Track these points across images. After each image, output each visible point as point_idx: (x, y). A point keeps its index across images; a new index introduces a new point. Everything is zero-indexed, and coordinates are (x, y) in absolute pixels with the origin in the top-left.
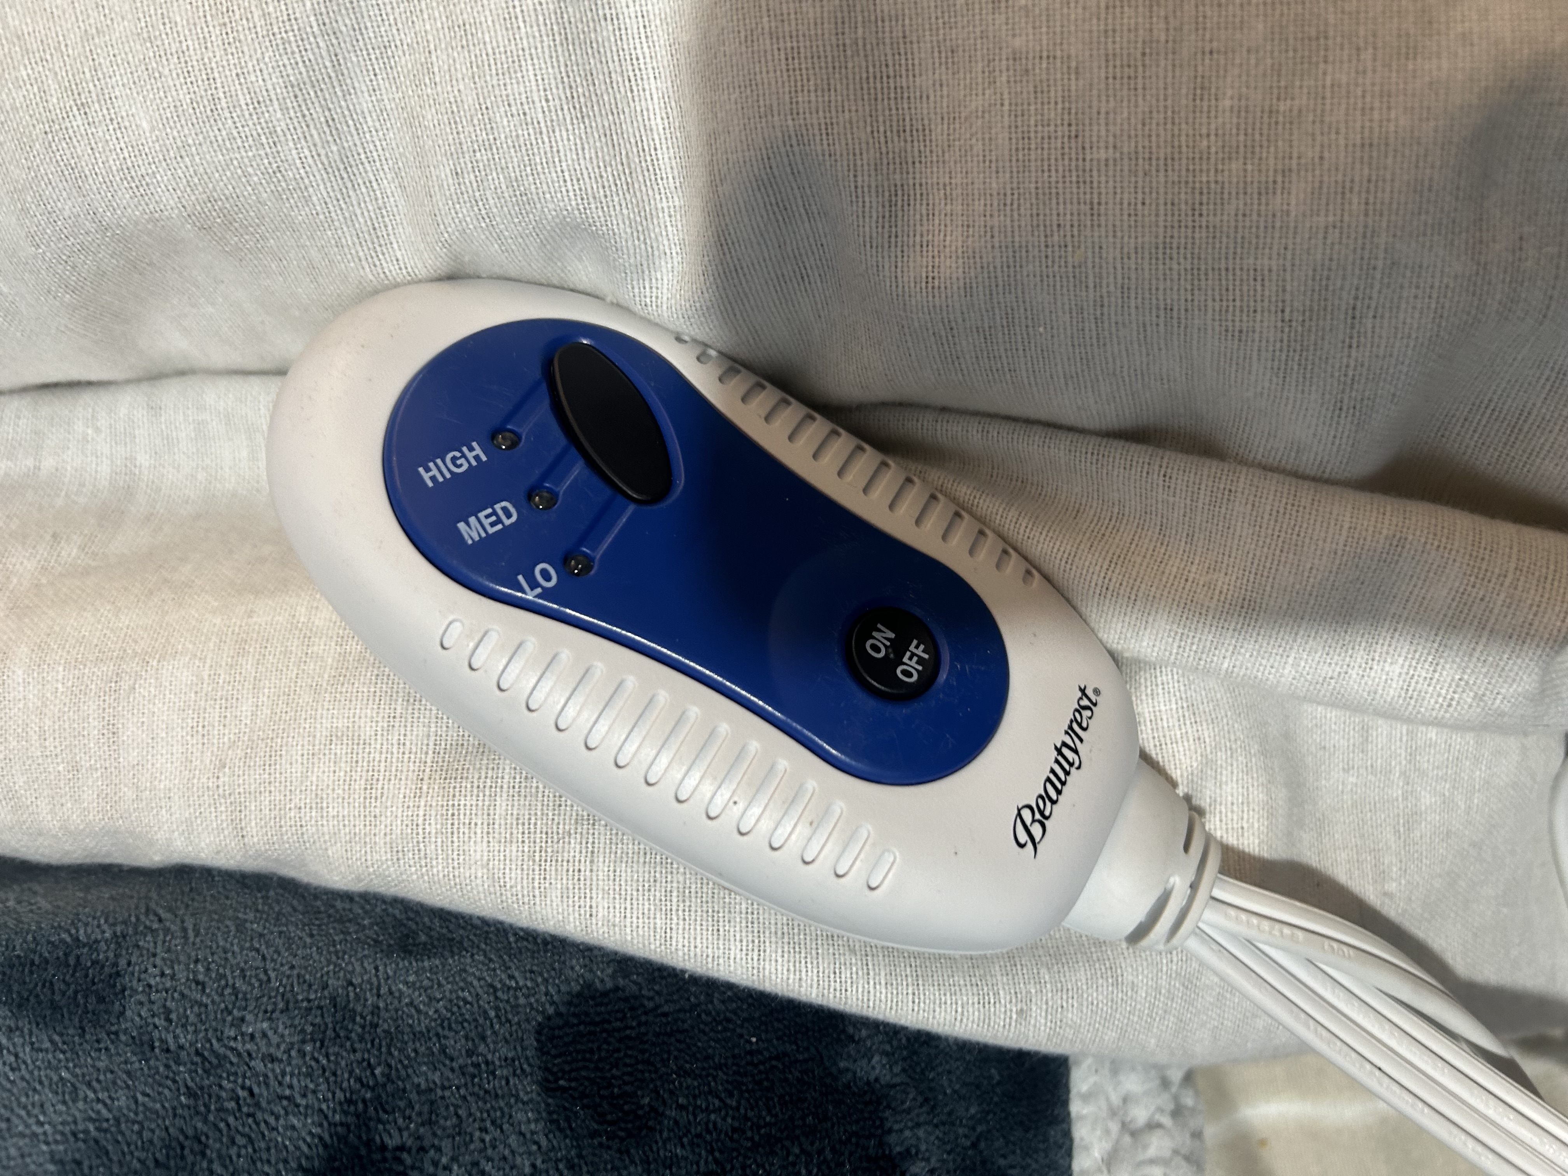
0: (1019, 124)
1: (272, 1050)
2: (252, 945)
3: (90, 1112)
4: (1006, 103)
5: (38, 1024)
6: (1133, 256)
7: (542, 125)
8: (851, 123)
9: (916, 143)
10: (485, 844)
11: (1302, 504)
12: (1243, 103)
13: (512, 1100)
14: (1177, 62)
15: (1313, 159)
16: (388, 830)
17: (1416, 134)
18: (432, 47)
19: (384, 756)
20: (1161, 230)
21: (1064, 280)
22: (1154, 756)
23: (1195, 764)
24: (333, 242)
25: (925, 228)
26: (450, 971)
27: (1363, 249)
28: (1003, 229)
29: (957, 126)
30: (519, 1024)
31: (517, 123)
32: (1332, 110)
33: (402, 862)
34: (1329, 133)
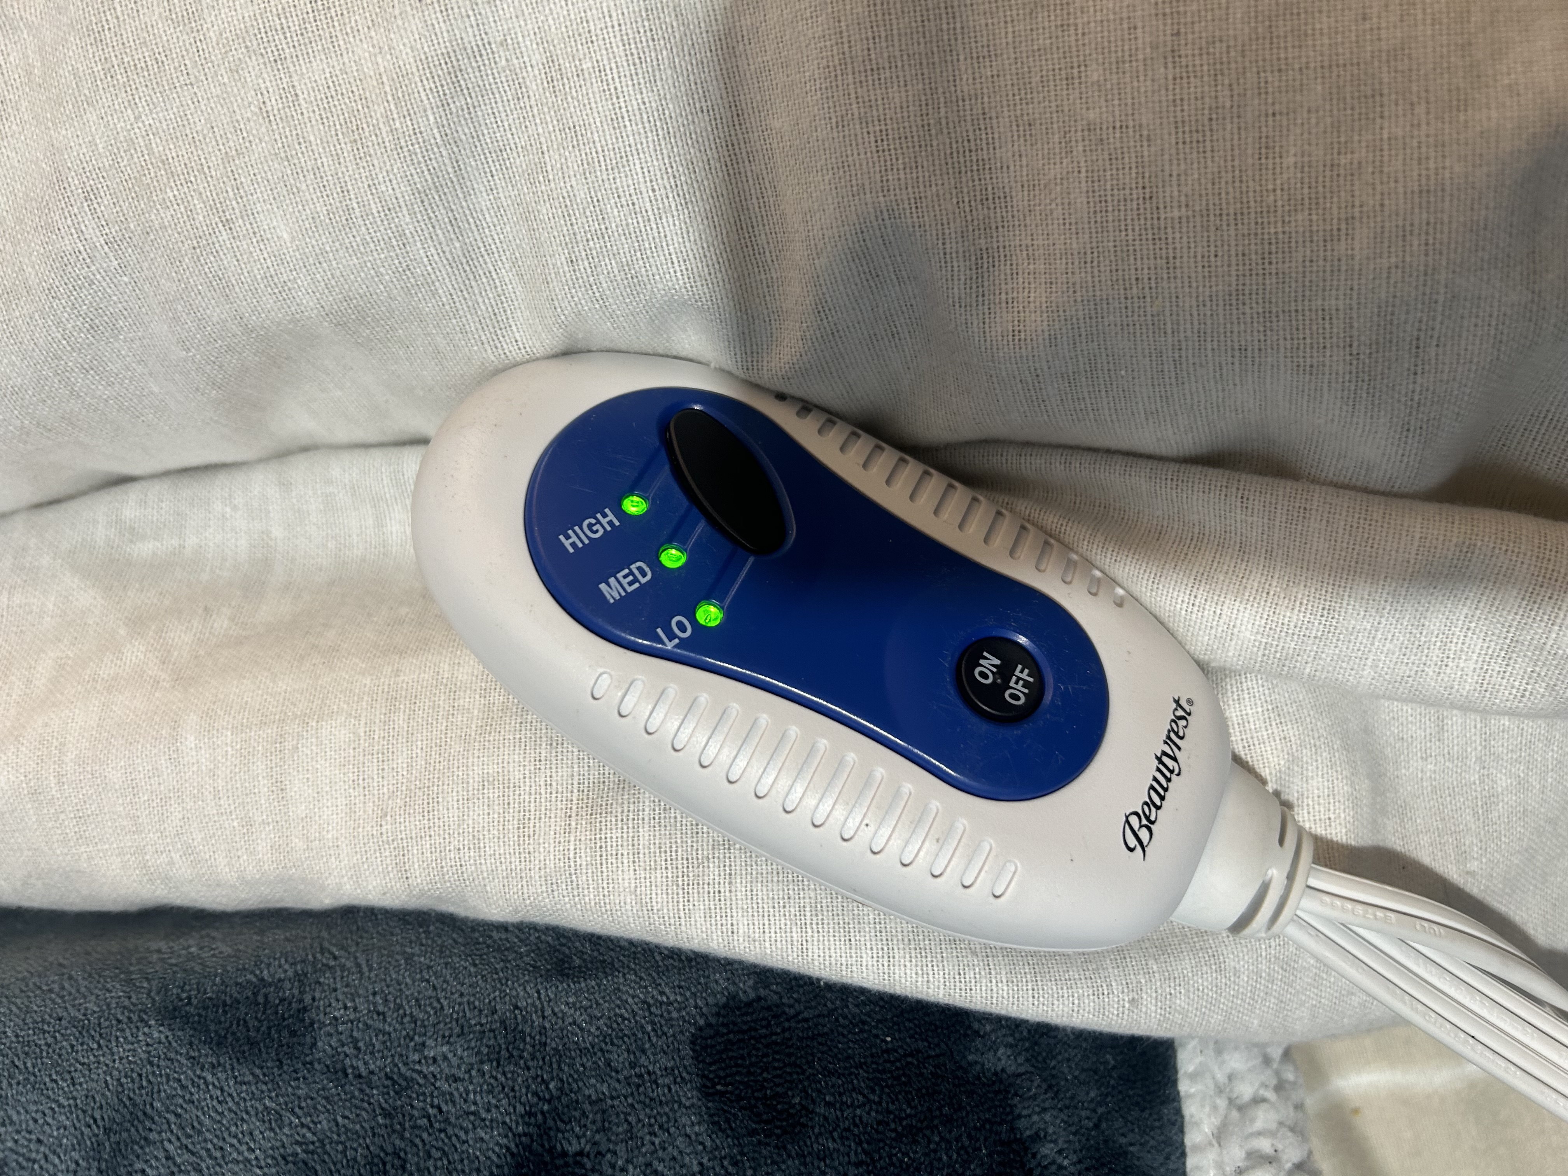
0: (1096, 188)
1: (454, 1071)
2: (422, 977)
3: (297, 1137)
4: (1083, 170)
5: (238, 1060)
6: (1208, 303)
7: (650, 213)
8: (938, 195)
9: (998, 210)
10: (632, 872)
11: (1375, 517)
12: (1306, 159)
13: (676, 1106)
14: (1242, 125)
15: (1374, 206)
16: (542, 866)
17: (1470, 179)
18: (545, 148)
19: (533, 797)
20: (1234, 278)
21: (1144, 327)
22: (1243, 757)
23: (1282, 762)
24: (458, 329)
25: (1010, 286)
26: (605, 990)
27: (1425, 285)
28: (1084, 285)
29: (1037, 192)
30: (674, 1035)
31: (627, 213)
32: (1390, 161)
33: (556, 893)
34: (1388, 182)
